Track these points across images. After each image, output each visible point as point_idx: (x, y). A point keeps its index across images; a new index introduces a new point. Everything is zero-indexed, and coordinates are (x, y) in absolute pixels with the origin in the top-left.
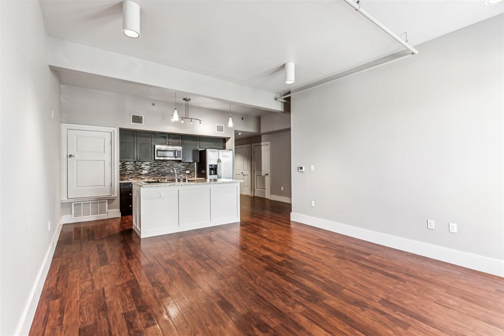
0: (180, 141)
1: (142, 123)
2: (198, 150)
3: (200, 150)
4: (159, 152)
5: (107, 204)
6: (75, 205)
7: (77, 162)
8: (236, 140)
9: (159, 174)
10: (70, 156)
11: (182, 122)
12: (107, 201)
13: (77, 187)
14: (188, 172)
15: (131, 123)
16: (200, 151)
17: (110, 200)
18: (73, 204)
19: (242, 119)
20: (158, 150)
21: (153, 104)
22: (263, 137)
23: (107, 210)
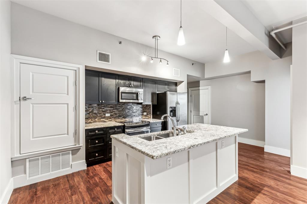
0: (141, 83)
1: (109, 62)
2: (156, 93)
3: (157, 92)
4: (123, 94)
5: (71, 155)
6: (30, 161)
7: (33, 107)
8: (188, 83)
9: (121, 116)
10: (25, 99)
11: (152, 62)
12: (71, 152)
13: (33, 138)
14: (145, 114)
15: (98, 61)
16: (158, 94)
17: (75, 151)
18: (27, 160)
19: (193, 64)
20: (122, 93)
21: (120, 43)
22: (201, 82)
23: (71, 163)
